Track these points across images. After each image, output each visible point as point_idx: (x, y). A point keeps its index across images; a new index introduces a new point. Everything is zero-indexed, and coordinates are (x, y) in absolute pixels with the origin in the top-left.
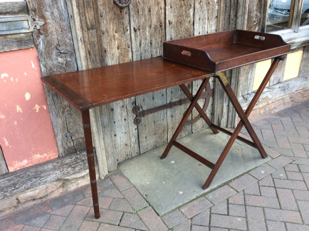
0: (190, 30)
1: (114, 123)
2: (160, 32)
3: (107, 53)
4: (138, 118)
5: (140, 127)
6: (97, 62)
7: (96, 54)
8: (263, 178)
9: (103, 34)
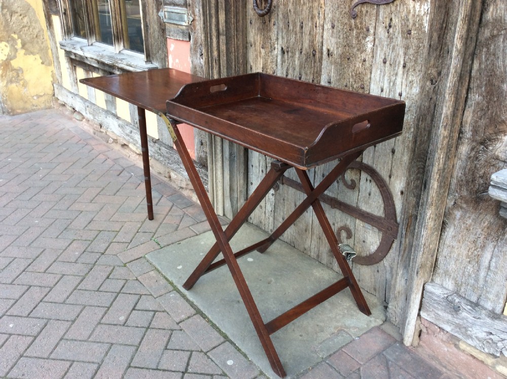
0: (363, 78)
2: (313, 64)
5: (278, 197)
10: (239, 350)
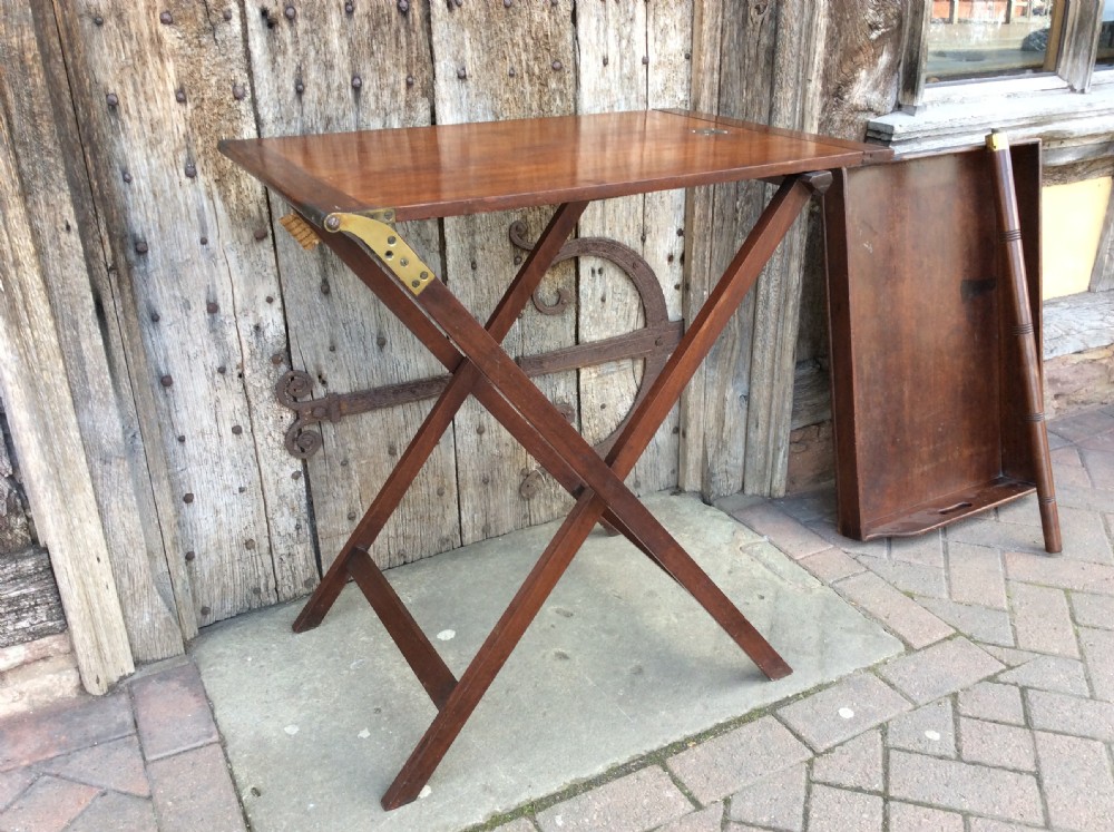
0: (556, 45)
1: (176, 443)
2: (403, 40)
3: (125, 117)
4: (306, 428)
5: (319, 469)
6: (41, 148)
7: (36, 109)
8: (841, 744)
9: (99, 23)
10: (806, 694)
